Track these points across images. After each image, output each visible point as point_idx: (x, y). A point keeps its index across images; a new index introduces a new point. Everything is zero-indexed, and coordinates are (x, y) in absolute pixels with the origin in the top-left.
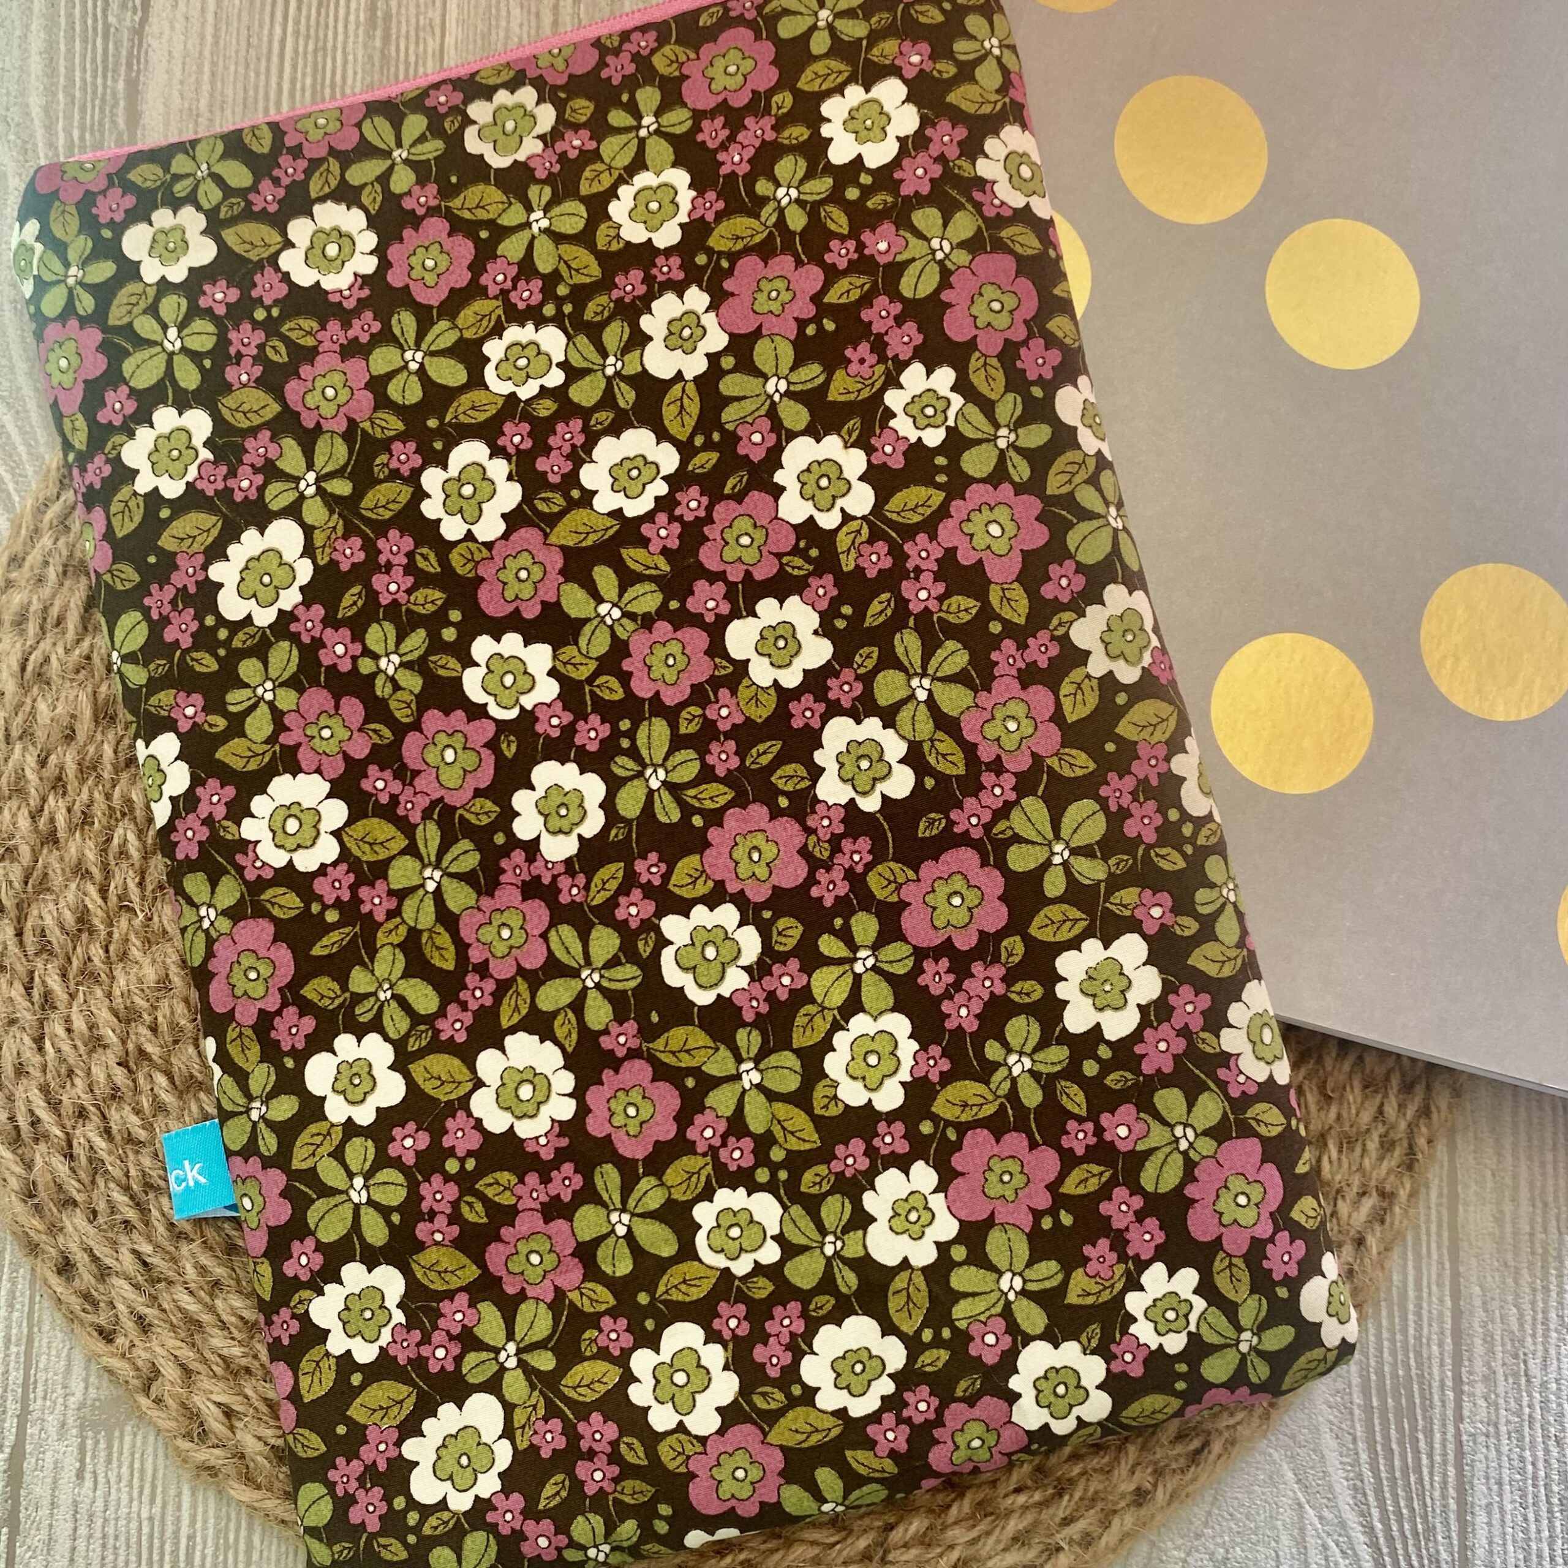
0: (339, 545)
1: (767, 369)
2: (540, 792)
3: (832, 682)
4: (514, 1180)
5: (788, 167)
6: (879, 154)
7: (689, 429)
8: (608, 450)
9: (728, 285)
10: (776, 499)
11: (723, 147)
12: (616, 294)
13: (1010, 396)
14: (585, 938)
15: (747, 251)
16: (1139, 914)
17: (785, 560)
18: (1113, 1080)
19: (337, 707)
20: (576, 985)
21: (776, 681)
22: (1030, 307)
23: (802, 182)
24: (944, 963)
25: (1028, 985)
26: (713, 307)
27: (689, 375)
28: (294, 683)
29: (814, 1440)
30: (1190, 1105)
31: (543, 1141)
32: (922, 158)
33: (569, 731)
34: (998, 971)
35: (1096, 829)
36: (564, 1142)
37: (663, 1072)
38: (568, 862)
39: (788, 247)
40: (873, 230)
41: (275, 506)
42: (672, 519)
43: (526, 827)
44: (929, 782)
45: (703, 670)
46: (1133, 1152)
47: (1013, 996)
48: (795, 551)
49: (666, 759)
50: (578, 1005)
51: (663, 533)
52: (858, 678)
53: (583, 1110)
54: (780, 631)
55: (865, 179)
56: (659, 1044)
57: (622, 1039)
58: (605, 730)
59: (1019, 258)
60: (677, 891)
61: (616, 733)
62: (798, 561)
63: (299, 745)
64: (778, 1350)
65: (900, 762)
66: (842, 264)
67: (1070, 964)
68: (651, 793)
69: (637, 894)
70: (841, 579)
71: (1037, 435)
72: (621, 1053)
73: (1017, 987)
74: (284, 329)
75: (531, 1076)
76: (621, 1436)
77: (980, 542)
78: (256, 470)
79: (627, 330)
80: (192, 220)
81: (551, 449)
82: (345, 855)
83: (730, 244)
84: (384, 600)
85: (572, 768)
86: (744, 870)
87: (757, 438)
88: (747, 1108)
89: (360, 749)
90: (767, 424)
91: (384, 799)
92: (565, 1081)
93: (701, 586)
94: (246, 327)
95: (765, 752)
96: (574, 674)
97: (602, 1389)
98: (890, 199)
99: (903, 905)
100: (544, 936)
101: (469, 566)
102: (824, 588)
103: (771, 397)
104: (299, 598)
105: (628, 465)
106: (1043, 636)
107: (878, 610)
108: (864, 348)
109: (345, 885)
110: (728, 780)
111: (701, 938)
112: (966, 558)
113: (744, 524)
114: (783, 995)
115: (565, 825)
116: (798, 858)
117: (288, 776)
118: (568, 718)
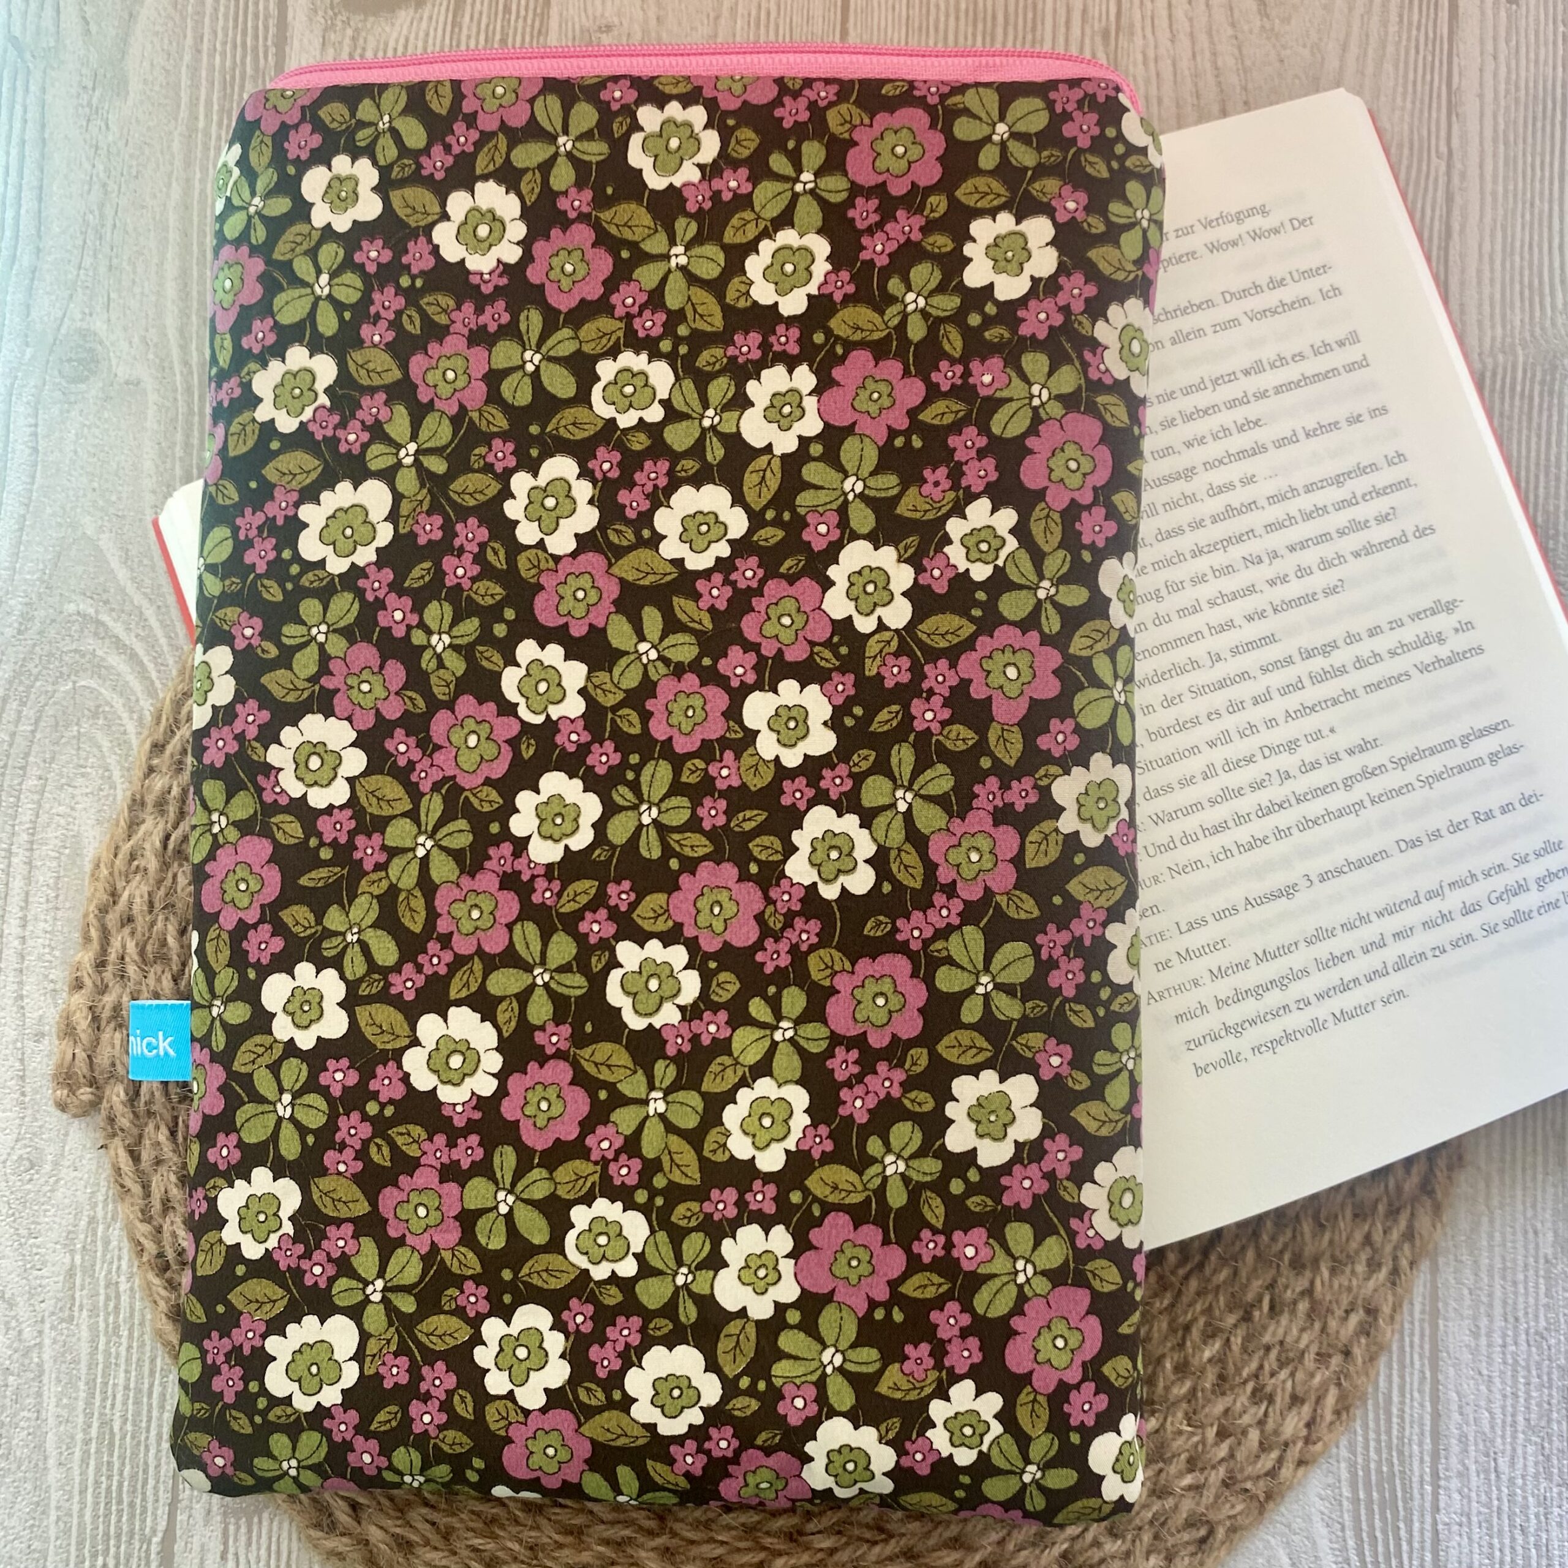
0: (422, 518)
1: (849, 467)
2: (543, 797)
3: (827, 773)
4: (424, 1136)
5: (924, 274)
6: (1010, 288)
7: (764, 501)
8: (686, 499)
9: (837, 373)
10: (824, 592)
11: (870, 231)
12: (731, 351)
13: (1061, 553)
14: (546, 940)
15: (862, 344)
16: (1040, 1059)
17: (817, 649)
18: (974, 1203)
19: (382, 667)
20: (525, 980)
21: (777, 757)
22: (1101, 477)
23: (932, 294)
24: (854, 1054)
25: (923, 1096)
26: (817, 391)
27: (778, 451)
28: (347, 633)
29: (620, 1442)
30: (1037, 1244)
31: (459, 1109)
32: (1049, 303)
33: (584, 749)
34: (899, 1075)
35: (1023, 972)
36: (477, 1115)
37: (581, 1079)
38: (550, 867)
39: (901, 355)
40: (983, 362)
41: (374, 466)
42: (726, 582)
43: (522, 824)
44: (887, 888)
45: (715, 729)
46: (974, 1273)
47: (906, 1102)
48: (827, 644)
49: (662, 800)
50: (524, 997)
51: (715, 592)
52: (851, 775)
53: (502, 1092)
54: (794, 713)
55: (990, 309)
56: (586, 1052)
57: (554, 1039)
58: (616, 759)
59: (1106, 426)
60: (639, 921)
61: (624, 764)
62: (827, 654)
63: (337, 690)
64: (612, 1355)
65: (866, 861)
66: (945, 387)
67: (966, 1089)
68: (641, 826)
69: (603, 913)
70: (861, 681)
71: (1075, 596)
72: (550, 1051)
73: (913, 1095)
74: (423, 302)
75: (465, 1048)
76: (458, 1387)
77: (995, 680)
78: (365, 427)
79: (733, 389)
80: (366, 173)
81: (635, 484)
82: (353, 802)
83: (849, 332)
84: (450, 581)
85: (578, 784)
86: (702, 920)
87: (823, 529)
88: (646, 1131)
89: (393, 710)
90: (834, 519)
91: (402, 762)
92: (494, 1062)
93: (735, 652)
94: (390, 290)
95: (751, 819)
96: (601, 699)
97: (452, 1343)
98: (1007, 335)
99: (833, 991)
100: (510, 927)
101: (534, 572)
102: (844, 685)
103: (845, 494)
104: (374, 558)
105: (700, 518)
106: (1027, 782)
107: (885, 719)
108: (942, 472)
109: (346, 828)
110: (712, 835)
111: (649, 969)
112: (977, 692)
113: (789, 605)
114: (706, 1040)
115: (557, 832)
116: (753, 922)
117: (320, 717)
118: (586, 737)
